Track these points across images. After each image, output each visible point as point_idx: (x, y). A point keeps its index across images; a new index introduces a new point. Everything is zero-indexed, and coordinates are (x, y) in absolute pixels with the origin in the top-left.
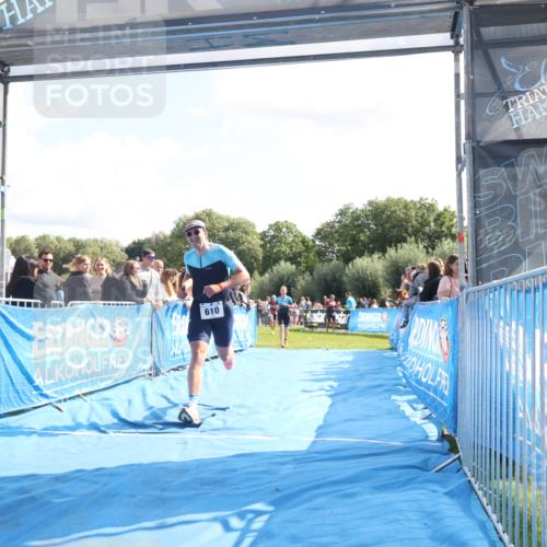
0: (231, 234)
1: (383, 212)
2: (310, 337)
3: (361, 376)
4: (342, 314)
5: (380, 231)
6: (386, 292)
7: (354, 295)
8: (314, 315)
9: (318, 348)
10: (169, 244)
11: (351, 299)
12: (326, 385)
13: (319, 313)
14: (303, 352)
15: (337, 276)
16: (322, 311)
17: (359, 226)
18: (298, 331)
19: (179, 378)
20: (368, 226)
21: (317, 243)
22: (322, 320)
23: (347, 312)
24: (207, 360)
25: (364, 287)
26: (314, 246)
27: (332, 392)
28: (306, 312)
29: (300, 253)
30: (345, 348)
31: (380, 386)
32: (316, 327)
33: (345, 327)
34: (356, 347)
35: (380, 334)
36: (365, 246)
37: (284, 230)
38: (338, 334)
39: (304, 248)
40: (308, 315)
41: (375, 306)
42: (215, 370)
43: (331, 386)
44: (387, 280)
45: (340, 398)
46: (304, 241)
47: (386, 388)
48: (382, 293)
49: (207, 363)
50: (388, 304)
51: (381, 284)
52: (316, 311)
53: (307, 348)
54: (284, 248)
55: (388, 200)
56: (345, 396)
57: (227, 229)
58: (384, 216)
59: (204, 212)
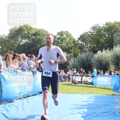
0: (38, 37)
1: (112, 28)
2: (74, 88)
3: (98, 107)
4: (89, 77)
5: (110, 38)
6: (112, 67)
7: (97, 69)
8: (76, 77)
9: (78, 93)
10: (8, 41)
11: (95, 70)
12: (81, 111)
13: (78, 77)
14: (71, 95)
15: (89, 59)
16: (80, 76)
17: (100, 35)
18: (69, 85)
19: (11, 106)
20: (104, 35)
21: (80, 42)
22: (80, 80)
23: (93, 77)
24: (24, 98)
25: (101, 65)
26: (78, 44)
27: (84, 115)
28: (73, 76)
29: (71, 47)
30: (91, 94)
31: (107, 112)
32: (77, 83)
33: (92, 83)
34: (96, 93)
35: (108, 88)
36: (103, 44)
37: (65, 35)
38: (88, 87)
39: (73, 45)
40: (74, 77)
41: (106, 74)
42: (28, 102)
43: (84, 112)
44: (113, 62)
45: (88, 117)
46: (74, 42)
47: (111, 113)
48: (110, 68)
49: (25, 99)
50: (112, 73)
51: (110, 63)
52: (77, 76)
53: (73, 93)
54: (64, 44)
55: (115, 23)
56: (90, 116)
57: (35, 35)
58: (113, 30)
59: (24, 26)
